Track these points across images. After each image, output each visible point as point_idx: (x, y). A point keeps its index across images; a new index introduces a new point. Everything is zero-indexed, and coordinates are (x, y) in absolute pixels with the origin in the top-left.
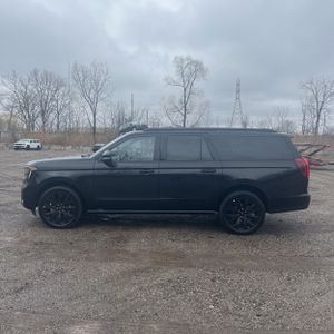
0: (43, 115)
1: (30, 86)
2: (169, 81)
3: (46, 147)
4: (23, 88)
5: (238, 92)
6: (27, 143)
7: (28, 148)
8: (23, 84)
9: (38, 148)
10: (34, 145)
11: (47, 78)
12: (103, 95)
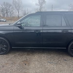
0: (7, 13)
1: (3, 6)
2: (36, 4)
3: (7, 21)
4: (2, 7)
5: (52, 8)
6: (3, 20)
7: (3, 21)
8: (2, 6)
9: (6, 21)
10: (4, 20)
11: (7, 4)
12: (21, 8)
